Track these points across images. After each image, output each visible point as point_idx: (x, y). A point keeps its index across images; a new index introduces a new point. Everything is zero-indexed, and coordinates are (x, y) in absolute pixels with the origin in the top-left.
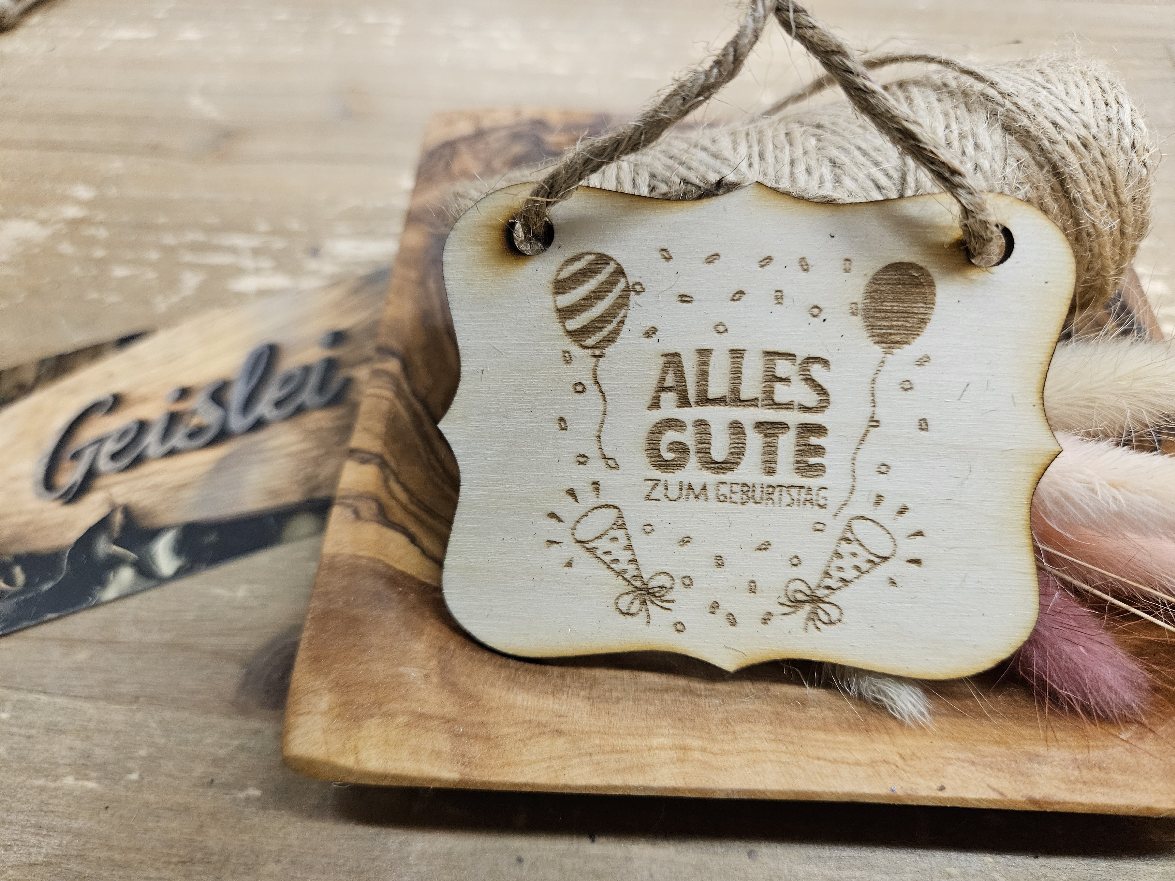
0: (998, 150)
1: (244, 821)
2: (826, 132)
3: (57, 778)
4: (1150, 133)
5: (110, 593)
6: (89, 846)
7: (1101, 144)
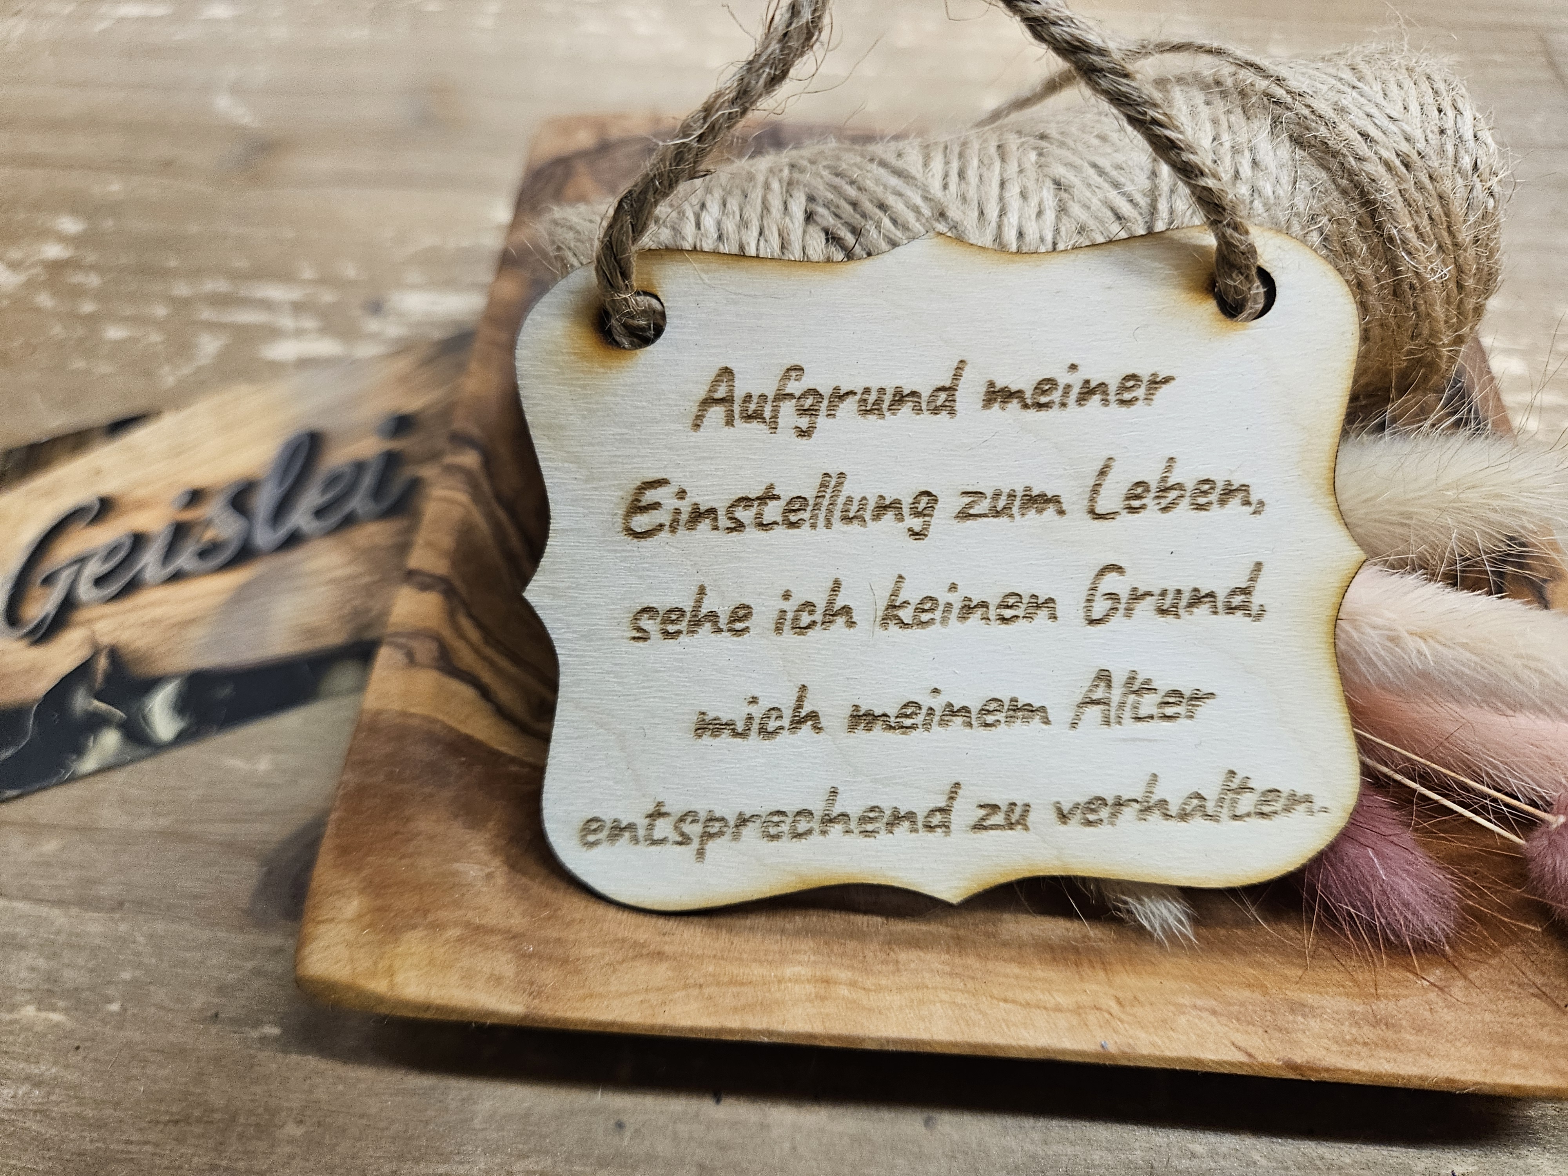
0: (1285, 170)
1: (257, 1068)
2: (1052, 144)
3: (13, 1008)
4: (1499, 150)
5: (89, 764)
6: (53, 1098)
7: (1430, 163)
